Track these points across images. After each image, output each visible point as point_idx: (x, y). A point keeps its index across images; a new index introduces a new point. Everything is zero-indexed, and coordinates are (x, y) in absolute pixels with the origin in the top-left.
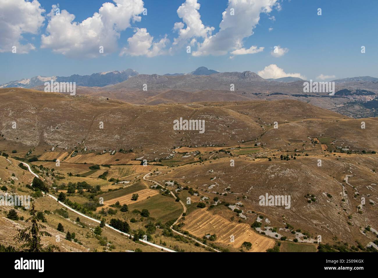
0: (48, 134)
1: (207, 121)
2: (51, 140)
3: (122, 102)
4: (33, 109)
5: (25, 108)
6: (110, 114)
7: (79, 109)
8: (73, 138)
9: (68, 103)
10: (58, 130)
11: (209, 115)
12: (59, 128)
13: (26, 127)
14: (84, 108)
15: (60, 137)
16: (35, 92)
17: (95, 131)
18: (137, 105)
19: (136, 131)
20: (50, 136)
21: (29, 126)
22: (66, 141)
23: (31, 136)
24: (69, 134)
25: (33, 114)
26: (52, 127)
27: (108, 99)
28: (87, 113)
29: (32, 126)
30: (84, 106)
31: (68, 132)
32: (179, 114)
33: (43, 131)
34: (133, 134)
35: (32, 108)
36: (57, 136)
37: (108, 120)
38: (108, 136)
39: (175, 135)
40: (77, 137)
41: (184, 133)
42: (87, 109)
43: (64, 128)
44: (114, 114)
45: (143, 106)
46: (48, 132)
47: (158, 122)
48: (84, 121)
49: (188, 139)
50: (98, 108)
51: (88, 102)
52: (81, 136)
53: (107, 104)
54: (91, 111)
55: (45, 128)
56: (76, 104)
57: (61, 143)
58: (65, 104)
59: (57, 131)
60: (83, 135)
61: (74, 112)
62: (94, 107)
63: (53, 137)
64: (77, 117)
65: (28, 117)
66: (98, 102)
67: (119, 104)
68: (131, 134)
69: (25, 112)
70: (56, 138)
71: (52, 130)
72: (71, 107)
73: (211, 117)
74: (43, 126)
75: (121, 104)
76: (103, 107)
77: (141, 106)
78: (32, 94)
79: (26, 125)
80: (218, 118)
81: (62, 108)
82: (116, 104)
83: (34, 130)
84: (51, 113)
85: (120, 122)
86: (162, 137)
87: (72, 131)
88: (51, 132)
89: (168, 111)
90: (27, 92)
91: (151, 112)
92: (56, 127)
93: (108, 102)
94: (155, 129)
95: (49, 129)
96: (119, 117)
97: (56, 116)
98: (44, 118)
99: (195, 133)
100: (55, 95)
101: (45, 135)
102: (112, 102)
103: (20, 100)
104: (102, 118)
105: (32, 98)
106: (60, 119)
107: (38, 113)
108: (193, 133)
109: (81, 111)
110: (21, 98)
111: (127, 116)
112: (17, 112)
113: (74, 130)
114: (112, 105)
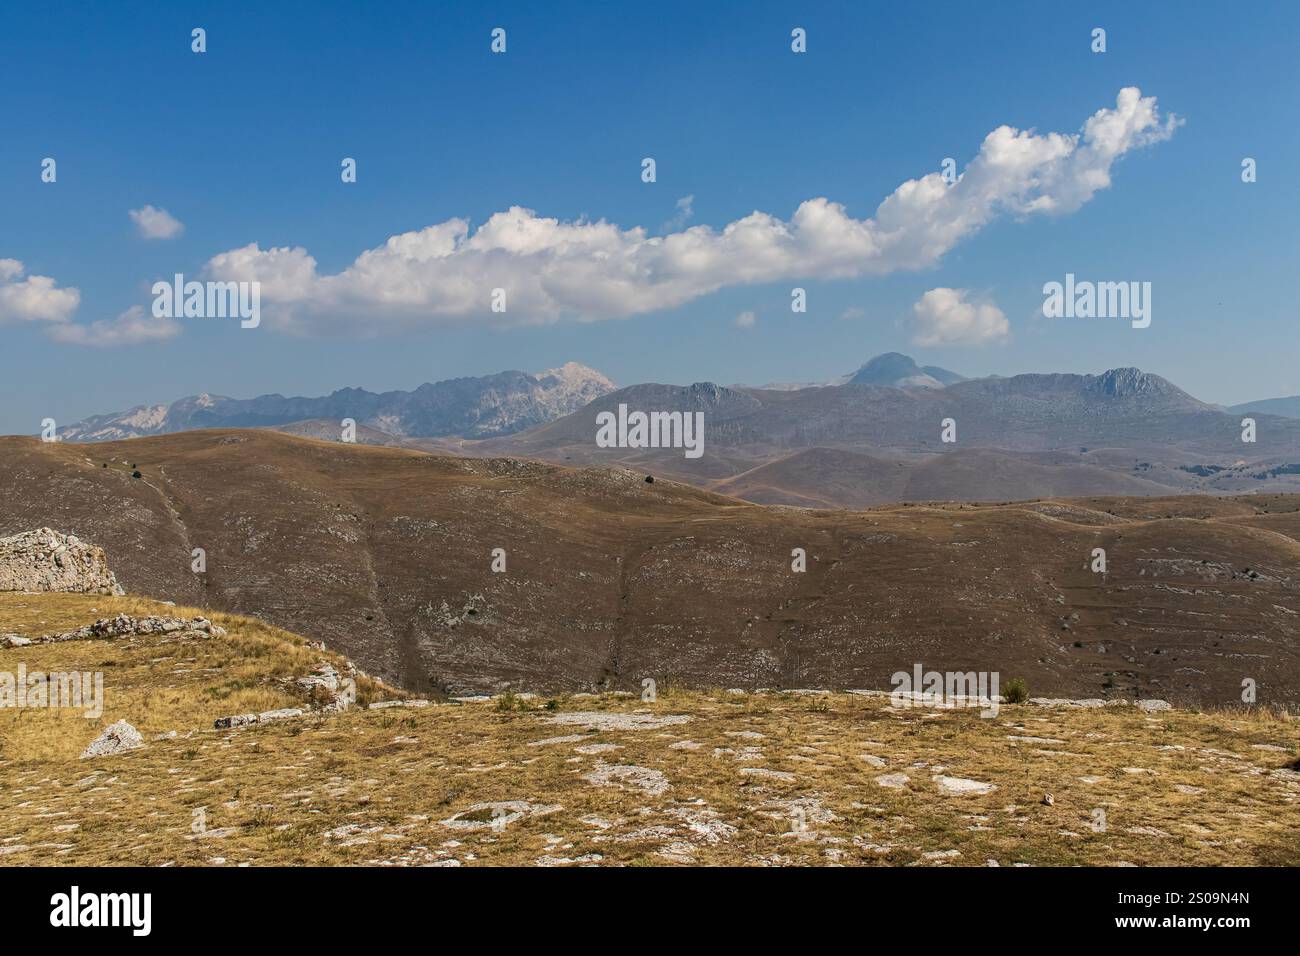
0: (438, 639)
1: (1199, 588)
2: (456, 669)
3: (716, 497)
4: (345, 523)
5: (309, 518)
6: (697, 547)
7: (544, 524)
8: (554, 662)
9: (490, 497)
10: (480, 623)
11: (1195, 557)
12: (482, 612)
13: (332, 604)
14: (567, 520)
15: (497, 656)
17: (652, 631)
18: (799, 509)
19: (852, 634)
20: (449, 652)
21: (341, 601)
22: (526, 675)
24: (531, 644)
25: (349, 545)
26: (445, 606)
27: (649, 480)
28: (586, 541)
29: (359, 602)
30: (559, 507)
31: (524, 630)
32: (1030, 549)
33: (410, 625)
34: (843, 647)
35: (340, 518)
36: (477, 651)
37: (695, 577)
38: (720, 654)
39: (1061, 658)
40: (574, 658)
41: (1102, 649)
42: (577, 524)
43: (506, 612)
44: (715, 550)
45: (826, 515)
46: (435, 630)
47: (946, 589)
48: (585, 583)
50: (627, 518)
51: (572, 493)
52: (589, 652)
53: (654, 502)
54: (602, 534)
55: (415, 610)
56: (523, 499)
57: (507, 684)
58: (480, 501)
59: (472, 626)
60: (595, 649)
61: (528, 539)
62: (608, 517)
63: (461, 656)
64: (548, 559)
65: (331, 560)
66: (616, 491)
67: (705, 503)
68: (830, 647)
69: (314, 537)
70: (478, 659)
71: (451, 622)
72: (508, 513)
73: (1213, 571)
74: (404, 601)
75: (716, 504)
76: (642, 515)
77: (819, 515)
78: (321, 455)
79: (329, 594)
80: (1254, 576)
81: (472, 521)
82: (695, 502)
83: (369, 619)
84: (427, 539)
85: (756, 586)
87: (541, 626)
88: (446, 631)
89: (974, 539)
90: (297, 448)
91: (889, 543)
92: (467, 608)
93: (656, 495)
94: (947, 625)
95: (435, 619)
96: (743, 562)
97: (456, 557)
98: (402, 563)
99: (1164, 647)
100: (416, 459)
101: (425, 642)
102: (669, 492)
103: (280, 482)
104: (665, 569)
105: (323, 472)
106: (475, 571)
107: (371, 542)
108: (1157, 652)
109: (556, 532)
110: (280, 471)
111: (780, 561)
112: (280, 533)
113: (549, 624)
114: (680, 506)
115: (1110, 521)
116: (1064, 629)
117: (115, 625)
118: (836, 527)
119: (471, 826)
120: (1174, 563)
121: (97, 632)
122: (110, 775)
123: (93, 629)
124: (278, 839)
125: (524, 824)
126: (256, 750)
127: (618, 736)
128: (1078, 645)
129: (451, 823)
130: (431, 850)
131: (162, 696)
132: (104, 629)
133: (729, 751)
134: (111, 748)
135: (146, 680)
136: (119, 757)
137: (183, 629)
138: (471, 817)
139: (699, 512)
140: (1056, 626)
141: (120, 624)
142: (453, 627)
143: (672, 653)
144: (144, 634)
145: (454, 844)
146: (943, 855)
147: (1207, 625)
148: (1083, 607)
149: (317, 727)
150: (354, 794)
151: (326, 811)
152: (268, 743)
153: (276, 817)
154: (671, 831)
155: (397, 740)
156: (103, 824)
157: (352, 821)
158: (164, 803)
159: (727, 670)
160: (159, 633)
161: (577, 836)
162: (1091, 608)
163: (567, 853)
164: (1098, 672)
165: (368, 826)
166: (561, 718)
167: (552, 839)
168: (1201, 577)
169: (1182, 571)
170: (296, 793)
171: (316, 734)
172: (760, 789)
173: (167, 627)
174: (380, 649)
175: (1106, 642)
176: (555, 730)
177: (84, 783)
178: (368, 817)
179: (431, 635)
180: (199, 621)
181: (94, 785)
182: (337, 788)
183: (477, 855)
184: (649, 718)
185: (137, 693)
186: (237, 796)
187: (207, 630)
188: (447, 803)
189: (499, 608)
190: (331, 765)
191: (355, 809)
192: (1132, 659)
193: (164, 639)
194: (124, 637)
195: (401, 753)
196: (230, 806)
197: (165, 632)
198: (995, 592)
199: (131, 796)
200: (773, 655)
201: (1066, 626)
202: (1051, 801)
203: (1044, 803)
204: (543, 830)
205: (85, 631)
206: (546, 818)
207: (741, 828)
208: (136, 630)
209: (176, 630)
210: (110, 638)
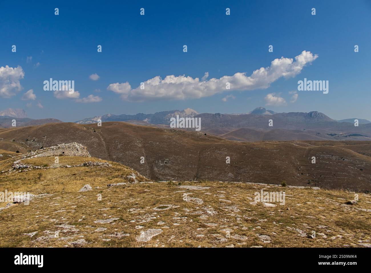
0: (158, 168)
1: (331, 162)
2: (162, 175)
4: (139, 143)
5: (131, 141)
6: (216, 149)
7: (182, 144)
8: (184, 174)
9: (170, 137)
10: (167, 165)
11: (330, 155)
12: (168, 163)
13: (136, 160)
14: (187, 143)
15: (171, 172)
16: (136, 126)
17: (205, 168)
18: (239, 142)
19: (250, 170)
20: (161, 171)
22: (177, 176)
23: (142, 170)
24: (179, 170)
25: (139, 147)
26: (160, 161)
27: (205, 134)
28: (191, 148)
30: (185, 140)
31: (177, 167)
32: (291, 152)
33: (152, 165)
34: (248, 173)
35: (138, 141)
36: (167, 171)
37: (215, 156)
38: (220, 173)
39: (298, 177)
40: (188, 173)
41: (308, 175)
42: (189, 144)
43: (173, 163)
44: (220, 150)
45: (245, 143)
46: (158, 166)
47: (272, 160)
48: (191, 157)
49: (316, 182)
50: (200, 143)
51: (188, 137)
52: (191, 172)
53: (206, 139)
54: (195, 146)
55: (154, 162)
56: (177, 138)
58: (168, 138)
60: (193, 171)
61: (179, 147)
62: (196, 142)
63: (163, 172)
64: (183, 152)
65: (136, 150)
66: (198, 137)
67: (218, 140)
68: (245, 173)
69: (132, 145)
70: (167, 173)
71: (161, 165)
72: (174, 141)
73: (334, 158)
74: (151, 160)
75: (220, 140)
76: (204, 142)
77: (243, 143)
78: (134, 128)
80: (344, 159)
81: (166, 142)
82: (215, 140)
84: (156, 146)
86: (284, 178)
87: (181, 166)
88: (160, 167)
89: (279, 149)
90: (129, 126)
91: (259, 150)
92: (165, 162)
93: (207, 138)
94: (272, 168)
95: (158, 164)
97: (163, 150)
98: (151, 152)
100: (154, 129)
101: (156, 169)
102: (211, 137)
103: (125, 133)
104: (208, 154)
105: (134, 131)
106: (167, 153)
107: (144, 147)
108: (321, 176)
109: (185, 145)
110: (125, 131)
111: (234, 153)
112: (125, 144)
113: (183, 166)
114: (212, 140)
115: (310, 146)
116: (299, 170)
117: (89, 164)
118: (247, 146)
119: (159, 210)
120: (325, 156)
121: (85, 165)
122: (84, 196)
123: (84, 164)
124: (118, 211)
125: (171, 210)
126: (115, 191)
127: (193, 191)
128: (302, 174)
129: (155, 209)
130: (150, 215)
131: (98, 179)
132: (86, 164)
133: (218, 195)
134: (85, 190)
135: (95, 175)
136: (86, 192)
137: (103, 165)
138: (159, 208)
139: (217, 142)
140: (297, 169)
141: (90, 163)
142: (162, 166)
143: (210, 173)
144: (95, 165)
145: (155, 213)
146: (263, 220)
147: (332, 170)
148: (303, 165)
149: (128, 187)
150: (135, 202)
151: (128, 205)
152: (118, 190)
153: (118, 206)
154: (203, 212)
155: (145, 190)
156: (82, 206)
157: (134, 207)
158: (95, 202)
159: (222, 177)
160: (98, 165)
161: (182, 213)
162: (306, 166)
163: (180, 216)
164: (307, 180)
165: (137, 209)
166: (181, 187)
167: (177, 213)
168: (331, 159)
169: (327, 158)
170: (123, 201)
171: (128, 188)
172: (224, 204)
173: (99, 164)
174: (146, 170)
175: (308, 173)
176: (180, 189)
177: (79, 197)
178: (137, 207)
179: (157, 168)
180: (106, 163)
181: (81, 198)
182: (131, 200)
183: (160, 216)
184: (201, 187)
185: (93, 178)
186: (110, 201)
187: (108, 165)
188: (155, 204)
189: (172, 162)
190: (131, 195)
191: (135, 205)
192: (315, 177)
193: (99, 167)
194: (90, 166)
195: (146, 193)
196: (108, 203)
197: (99, 165)
198: (283, 162)
199: (88, 200)
200: (232, 174)
201: (299, 169)
202: (289, 209)
203: (287, 209)
204: (175, 211)
205: (82, 165)
206: (176, 209)
207: (218, 212)
208: (93, 165)
209: (101, 165)
210: (88, 166)
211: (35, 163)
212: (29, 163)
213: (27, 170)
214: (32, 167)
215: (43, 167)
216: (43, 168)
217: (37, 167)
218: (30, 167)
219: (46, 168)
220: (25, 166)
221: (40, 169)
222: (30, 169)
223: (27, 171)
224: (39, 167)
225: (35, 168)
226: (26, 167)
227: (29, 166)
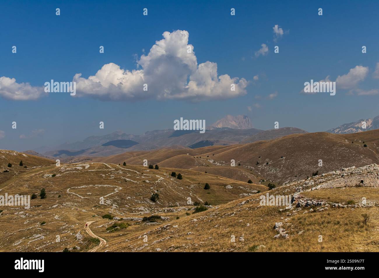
211: (329, 198)
212: (319, 199)
213: (323, 209)
214: (328, 203)
215: (345, 204)
216: (347, 207)
217: (337, 205)
218: (325, 204)
219: (352, 207)
220: (315, 202)
221: (343, 208)
222: (327, 208)
223: (322, 211)
224: (340, 205)
225: (334, 205)
226: (318, 203)
227: (322, 203)
